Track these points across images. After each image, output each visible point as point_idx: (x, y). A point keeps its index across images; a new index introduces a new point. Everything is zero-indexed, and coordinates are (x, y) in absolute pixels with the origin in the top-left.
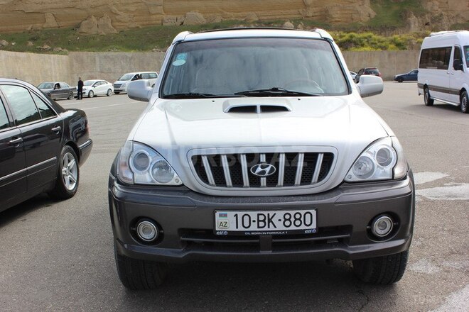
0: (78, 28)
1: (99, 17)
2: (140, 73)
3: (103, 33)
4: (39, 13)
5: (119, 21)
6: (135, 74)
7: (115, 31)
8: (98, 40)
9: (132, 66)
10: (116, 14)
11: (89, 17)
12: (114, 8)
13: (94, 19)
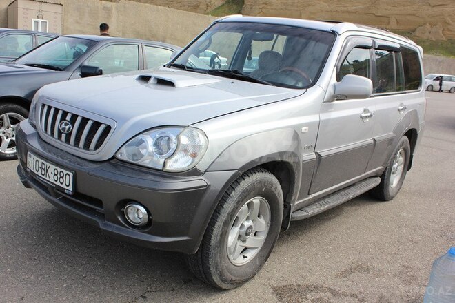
0: (414, 32)
1: (433, 24)
2: (442, 75)
3: (433, 39)
4: (386, 17)
5: (450, 30)
6: (438, 75)
7: (444, 39)
8: (427, 44)
9: (440, 69)
10: (449, 24)
11: (425, 24)
12: (448, 19)
13: (428, 26)
